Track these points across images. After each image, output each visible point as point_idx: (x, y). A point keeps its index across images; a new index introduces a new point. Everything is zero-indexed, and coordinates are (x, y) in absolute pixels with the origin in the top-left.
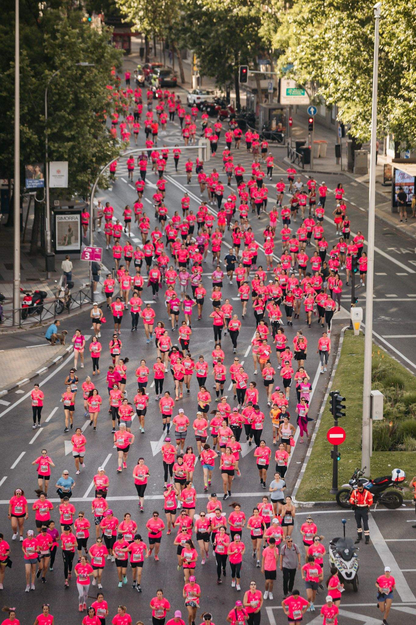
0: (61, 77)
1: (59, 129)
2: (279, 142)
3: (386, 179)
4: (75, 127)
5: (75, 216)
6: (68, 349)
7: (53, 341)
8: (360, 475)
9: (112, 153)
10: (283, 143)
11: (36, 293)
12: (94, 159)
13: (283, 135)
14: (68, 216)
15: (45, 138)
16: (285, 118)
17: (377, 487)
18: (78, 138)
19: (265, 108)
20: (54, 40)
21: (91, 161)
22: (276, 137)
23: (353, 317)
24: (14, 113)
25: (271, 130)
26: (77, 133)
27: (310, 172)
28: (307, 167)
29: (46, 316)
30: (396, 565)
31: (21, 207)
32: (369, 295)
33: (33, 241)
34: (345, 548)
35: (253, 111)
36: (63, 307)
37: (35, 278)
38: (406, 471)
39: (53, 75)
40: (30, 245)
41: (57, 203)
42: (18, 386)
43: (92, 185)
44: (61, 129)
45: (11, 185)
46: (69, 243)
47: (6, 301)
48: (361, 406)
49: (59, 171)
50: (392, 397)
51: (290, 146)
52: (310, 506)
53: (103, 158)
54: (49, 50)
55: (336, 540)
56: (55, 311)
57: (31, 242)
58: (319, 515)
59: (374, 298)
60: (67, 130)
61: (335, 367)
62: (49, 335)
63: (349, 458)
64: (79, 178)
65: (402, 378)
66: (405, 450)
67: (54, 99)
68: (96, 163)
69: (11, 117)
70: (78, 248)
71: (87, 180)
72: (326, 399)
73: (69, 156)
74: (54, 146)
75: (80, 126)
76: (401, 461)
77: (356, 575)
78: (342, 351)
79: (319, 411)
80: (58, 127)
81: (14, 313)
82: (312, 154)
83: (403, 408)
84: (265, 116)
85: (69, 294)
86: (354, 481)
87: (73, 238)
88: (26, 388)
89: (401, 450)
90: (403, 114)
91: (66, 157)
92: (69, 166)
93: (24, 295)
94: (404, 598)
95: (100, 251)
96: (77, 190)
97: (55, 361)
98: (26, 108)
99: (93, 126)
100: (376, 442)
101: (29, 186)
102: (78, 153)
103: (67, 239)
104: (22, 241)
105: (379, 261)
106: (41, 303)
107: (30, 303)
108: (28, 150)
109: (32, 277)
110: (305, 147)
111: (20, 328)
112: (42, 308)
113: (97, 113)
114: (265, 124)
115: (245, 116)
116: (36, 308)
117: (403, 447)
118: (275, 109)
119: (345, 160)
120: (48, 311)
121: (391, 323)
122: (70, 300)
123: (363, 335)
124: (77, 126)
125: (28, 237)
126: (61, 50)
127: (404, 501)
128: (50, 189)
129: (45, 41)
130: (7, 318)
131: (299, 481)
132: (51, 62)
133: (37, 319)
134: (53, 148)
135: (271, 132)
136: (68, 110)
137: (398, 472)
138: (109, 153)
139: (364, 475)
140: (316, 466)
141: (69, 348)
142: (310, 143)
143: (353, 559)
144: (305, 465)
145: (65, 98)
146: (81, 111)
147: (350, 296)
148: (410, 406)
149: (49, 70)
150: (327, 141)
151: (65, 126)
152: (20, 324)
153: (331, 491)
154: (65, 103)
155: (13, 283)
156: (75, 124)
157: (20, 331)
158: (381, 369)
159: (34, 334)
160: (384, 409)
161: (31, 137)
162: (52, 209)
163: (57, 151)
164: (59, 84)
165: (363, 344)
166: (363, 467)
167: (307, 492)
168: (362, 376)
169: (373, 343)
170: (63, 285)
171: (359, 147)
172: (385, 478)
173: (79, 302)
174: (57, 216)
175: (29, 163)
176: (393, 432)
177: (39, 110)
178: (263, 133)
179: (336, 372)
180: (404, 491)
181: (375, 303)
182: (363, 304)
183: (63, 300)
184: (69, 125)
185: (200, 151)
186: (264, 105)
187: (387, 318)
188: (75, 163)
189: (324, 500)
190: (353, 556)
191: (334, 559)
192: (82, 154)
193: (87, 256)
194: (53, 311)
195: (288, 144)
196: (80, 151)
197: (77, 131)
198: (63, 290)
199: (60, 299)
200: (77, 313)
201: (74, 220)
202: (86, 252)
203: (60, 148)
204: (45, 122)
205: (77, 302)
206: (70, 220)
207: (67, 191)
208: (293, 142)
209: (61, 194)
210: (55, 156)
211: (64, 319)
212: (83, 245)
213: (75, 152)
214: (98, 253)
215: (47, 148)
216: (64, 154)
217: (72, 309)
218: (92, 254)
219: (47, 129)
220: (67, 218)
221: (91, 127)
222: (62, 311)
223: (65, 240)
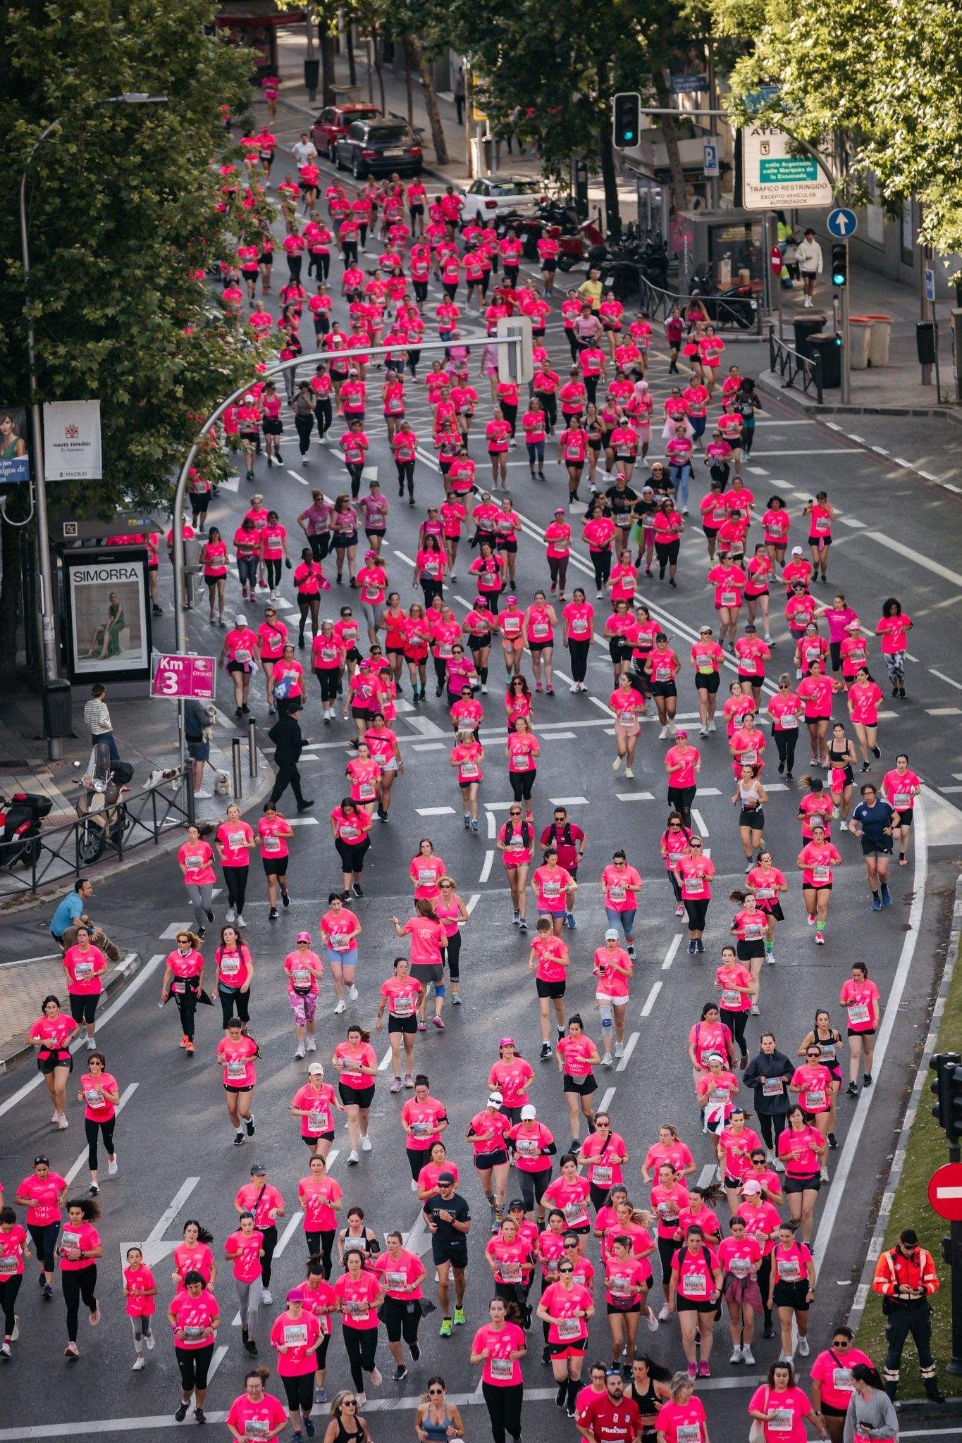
0: (66, 139)
1: (69, 298)
2: (743, 327)
4: (117, 294)
5: (129, 566)
9: (235, 371)
10: (753, 328)
11: (18, 801)
12: (179, 391)
13: (754, 305)
14: (108, 567)
15: (26, 330)
16: (760, 251)
18: (128, 326)
19: (696, 226)
20: (40, 28)
21: (171, 394)
22: (735, 312)
25: (717, 290)
26: (122, 312)
27: (840, 411)
28: (832, 398)
29: (53, 870)
35: (659, 236)
36: (102, 842)
37: (12, 759)
39: (43, 136)
41: (71, 530)
43: (176, 470)
44: (74, 301)
46: (113, 651)
49: (72, 431)
51: (776, 337)
53: (206, 388)
54: (23, 59)
56: (79, 855)
58: (914, 1442)
60: (92, 302)
61: (942, 989)
64: (135, 449)
67: (48, 208)
68: (186, 400)
70: (143, 663)
71: (158, 454)
72: (918, 1086)
73: (103, 383)
74: (55, 354)
75: (133, 290)
79: (900, 1123)
80: (65, 293)
82: (845, 359)
84: (697, 250)
85: (120, 800)
87: (125, 634)
91: (95, 385)
92: (104, 413)
95: (208, 668)
96: (132, 487)
99: (171, 288)
102: (130, 372)
106: (33, 830)
110: (822, 335)
112: (38, 846)
113: (182, 247)
114: (698, 271)
115: (634, 251)
116: (19, 846)
118: (726, 226)
119: (947, 373)
120: (55, 855)
122: (122, 818)
124: (121, 288)
126: (64, 56)
128: (50, 486)
129: (10, 30)
132: (34, 97)
133: (22, 880)
134: (52, 361)
135: (716, 296)
136: (93, 242)
138: (226, 372)
142: (839, 324)
144: (863, 1289)
145: (83, 203)
146: (132, 243)
149: (29, 122)
150: (891, 316)
151: (86, 292)
153: (949, 1367)
154: (85, 218)
156: (117, 282)
159: (16, 927)
162: (57, 547)
163: (65, 369)
164: (60, 162)
170: (100, 774)
173: (150, 825)
174: (73, 570)
179: (946, 1006)
183: (101, 821)
184: (99, 288)
185: (502, 352)
186: (692, 216)
188: (121, 405)
192: (141, 374)
193: (168, 682)
194: (71, 855)
195: (772, 331)
196: (135, 366)
197: (123, 304)
198: (99, 789)
199: (93, 819)
200: (147, 857)
201: (124, 579)
202: (165, 670)
203: (74, 358)
204: (22, 281)
205: (147, 824)
206: (114, 580)
207: (102, 492)
208: (787, 322)
209: (82, 499)
210: (60, 384)
211: (106, 879)
212: (156, 653)
213: (119, 369)
214: (203, 674)
215: (32, 361)
216: (87, 377)
217: (132, 847)
218: (184, 676)
219: (32, 302)
220: (104, 575)
221: (166, 290)
222: (98, 854)
223: (101, 642)
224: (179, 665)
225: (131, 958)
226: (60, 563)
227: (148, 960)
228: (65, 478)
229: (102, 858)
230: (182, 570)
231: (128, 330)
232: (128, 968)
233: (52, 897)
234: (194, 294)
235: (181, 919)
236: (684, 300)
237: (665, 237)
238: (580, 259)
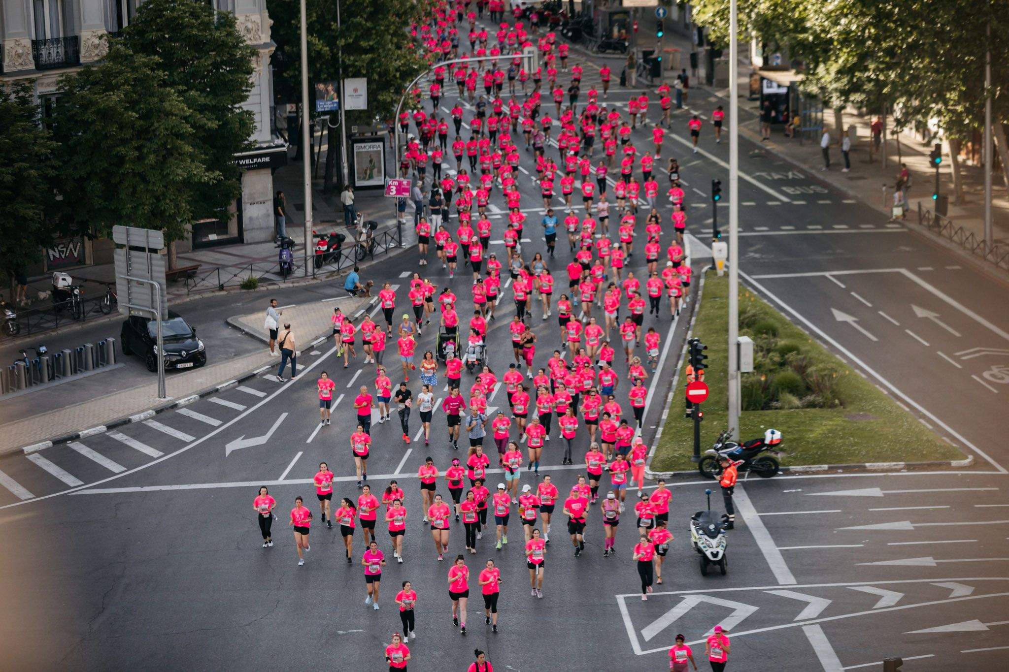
1: (355, 38)
2: (622, 53)
3: (752, 92)
4: (374, 36)
5: (377, 144)
6: (372, 302)
7: (354, 291)
8: (727, 438)
11: (332, 236)
13: (627, 44)
14: (369, 144)
15: (338, 50)
16: (629, 23)
17: (747, 452)
18: (378, 49)
19: (604, 12)
21: (395, 76)
22: (619, 46)
23: (716, 254)
24: (299, 22)
25: (612, 38)
26: (376, 43)
28: (657, 81)
29: (346, 263)
30: (772, 542)
31: (311, 135)
32: (734, 229)
33: (327, 177)
34: (711, 523)
35: (590, 16)
36: (365, 252)
38: (783, 432)
40: (323, 181)
41: (355, 129)
42: (313, 346)
43: (396, 105)
44: (357, 40)
45: (299, 110)
46: (371, 177)
47: (296, 248)
48: (727, 358)
49: (356, 90)
50: (765, 346)
52: (668, 477)
53: (409, 73)
55: (698, 515)
56: (356, 257)
57: (325, 178)
58: (678, 487)
59: (739, 232)
60: (364, 39)
62: (350, 286)
63: (713, 421)
64: (380, 97)
65: (777, 325)
66: (781, 408)
68: (401, 78)
69: (296, 26)
70: (382, 183)
71: (389, 100)
73: (368, 72)
74: (349, 60)
75: (381, 35)
76: (776, 422)
77: (724, 555)
78: (704, 294)
79: (676, 366)
80: (353, 36)
81: (306, 260)
82: (662, 66)
83: (777, 358)
84: (604, 21)
85: (372, 236)
86: (720, 445)
87: (375, 170)
88: (323, 349)
89: (776, 408)
90: (768, 8)
91: (364, 72)
92: (368, 83)
93: (317, 240)
94: (781, 580)
96: (379, 112)
97: (357, 315)
98: (314, 15)
99: (395, 34)
100: (746, 399)
101: (320, 109)
102: (379, 67)
103: (368, 172)
104: (314, 177)
105: (745, 189)
106: (338, 247)
107: (325, 248)
108: (318, 66)
109: (328, 218)
110: (654, 56)
111: (314, 278)
112: (340, 254)
113: (400, 18)
114: (605, 30)
115: (580, 22)
116: (333, 253)
117: (778, 404)
118: (616, 13)
119: (702, 72)
120: (347, 257)
121: (761, 261)
122: (373, 243)
123: (727, 275)
124: (376, 34)
125: (322, 172)
127: (780, 467)
128: (347, 112)
130: (298, 267)
131: (653, 448)
133: (333, 267)
134: (348, 62)
135: (612, 41)
136: (365, 16)
137: (773, 433)
138: (416, 67)
139: (732, 438)
140: (674, 430)
142: (660, 52)
143: (720, 536)
144: (660, 429)
146: (380, 16)
147: (712, 231)
148: (786, 356)
150: (681, 49)
151: (362, 35)
152: (314, 274)
153: (692, 459)
154: (361, 7)
155: (304, 225)
156: (374, 32)
157: (315, 282)
158: (750, 314)
159: (331, 285)
160: (755, 359)
161: (321, 49)
162: (349, 136)
163: (353, 65)
165: (727, 286)
166: (730, 428)
167: (663, 461)
168: (727, 323)
169: (740, 284)
170: (365, 225)
171: (719, 54)
172: (757, 440)
173: (384, 246)
174: (355, 145)
175: (320, 81)
176: (765, 387)
177: (330, 16)
178: (603, 42)
179: (696, 320)
180: (780, 456)
181: (740, 239)
182: (726, 240)
183: (365, 244)
184: (367, 34)
185: (526, 61)
186: (602, 8)
187: (757, 256)
188: (375, 80)
189: (684, 470)
190: (719, 532)
191: (697, 537)
192: (383, 68)
193: (392, 190)
194: (352, 257)
196: (381, 64)
197: (376, 40)
198: (364, 231)
199: (362, 243)
200: (382, 259)
201: (375, 149)
202: (391, 185)
203: (357, 61)
204: (337, 31)
205: (382, 246)
206: (371, 149)
207: (367, 114)
208: (640, 51)
209: (359, 117)
210: (351, 71)
211: (367, 267)
212: (387, 178)
213: (374, 66)
215: (340, 62)
216: (362, 69)
217: (377, 255)
218: (398, 187)
219: (341, 39)
220: (367, 147)
221: (393, 35)
222: (364, 257)
223: (366, 173)
225: (376, 298)
226: (350, 142)
228: (353, 109)
229: (365, 259)
230: (398, 146)
231: (378, 51)
234: (404, 36)
235: (395, 283)
236: (599, 42)
237: (592, 16)
238: (558, 25)
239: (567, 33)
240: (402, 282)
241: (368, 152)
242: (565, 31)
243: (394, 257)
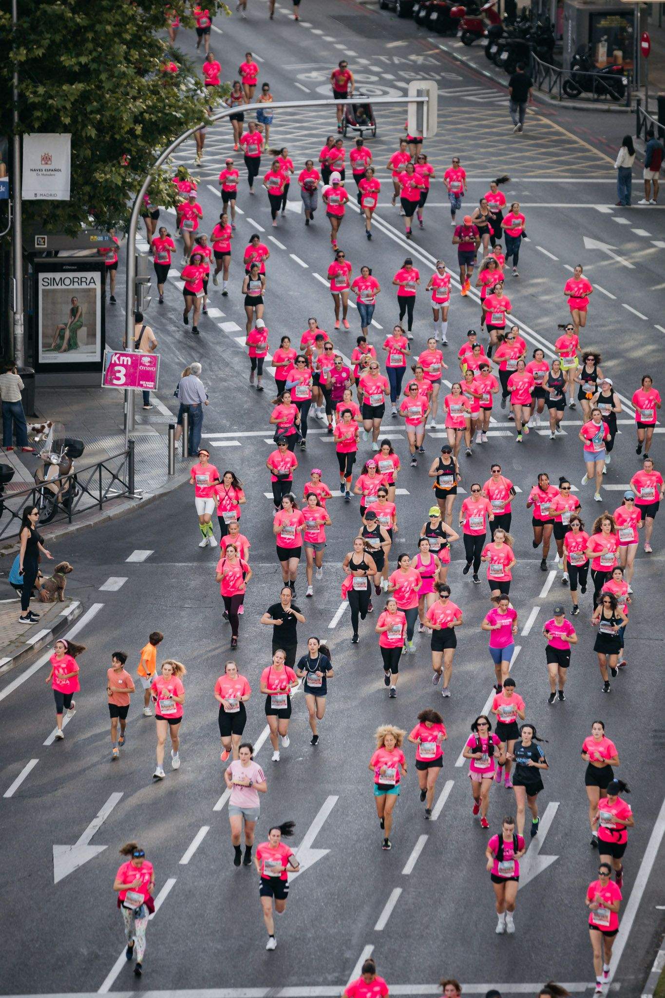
1: (50, 47)
2: (615, 99)
4: (90, 46)
5: (89, 275)
6: (66, 612)
9: (186, 115)
10: (623, 101)
12: (139, 129)
13: (625, 81)
14: (71, 275)
15: (12, 72)
16: (631, 36)
18: (98, 72)
19: (579, 12)
21: (132, 132)
22: (609, 86)
25: (595, 67)
26: (93, 60)
29: (12, 527)
35: (548, 19)
36: (55, 507)
41: (42, 243)
43: (132, 195)
44: (53, 50)
46: (72, 345)
49: (46, 159)
51: (642, 109)
53: (162, 128)
60: (68, 51)
62: (18, 577)
64: (99, 176)
68: (144, 137)
70: (97, 359)
71: (118, 182)
73: (74, 120)
74: (35, 93)
75: (105, 43)
80: (46, 43)
84: (579, 33)
85: (72, 471)
87: (82, 332)
91: (67, 121)
92: (74, 145)
95: (152, 364)
96: (94, 210)
97: (32, 641)
99: (135, 42)
102: (98, 111)
114: (580, 51)
115: (527, 31)
118: (604, 14)
120: (15, 515)
122: (72, 487)
124: (94, 40)
128: (25, 204)
134: (32, 98)
135: (594, 73)
138: (178, 115)
141: (70, 609)
151: (64, 42)
156: (90, 35)
162: (28, 257)
163: (43, 106)
170: (56, 448)
173: (96, 494)
174: (41, 276)
178: (574, 75)
183: (55, 488)
184: (75, 39)
185: (412, 110)
186: (576, 4)
188: (88, 139)
192: (108, 114)
193: (118, 375)
195: (639, 104)
196: (102, 106)
197: (95, 54)
198: (54, 461)
199: (48, 486)
200: (92, 522)
201: (84, 286)
202: (115, 365)
203: (52, 97)
204: (11, 30)
205: (92, 493)
206: (76, 286)
207: (69, 210)
208: (652, 97)
209: (53, 217)
210: (38, 118)
211: (56, 537)
212: (108, 349)
213: (89, 109)
214: (148, 369)
215: (16, 98)
216: (62, 114)
217: (80, 512)
218: (132, 370)
219: (18, 48)
220: (67, 282)
221: (131, 44)
222: (51, 516)
223: (62, 337)
224: (128, 360)
225: (75, 604)
226: (30, 271)
227: (88, 609)
228: (39, 198)
229: (54, 520)
230: (134, 280)
231: (98, 76)
232: (72, 613)
233: (10, 551)
234: (154, 48)
235: (118, 574)
236: (567, 75)
237: (553, 20)
238: (481, 35)
239: (499, 52)
240: (131, 571)
241: (68, 291)
242: (494, 49)
243: (117, 517)
